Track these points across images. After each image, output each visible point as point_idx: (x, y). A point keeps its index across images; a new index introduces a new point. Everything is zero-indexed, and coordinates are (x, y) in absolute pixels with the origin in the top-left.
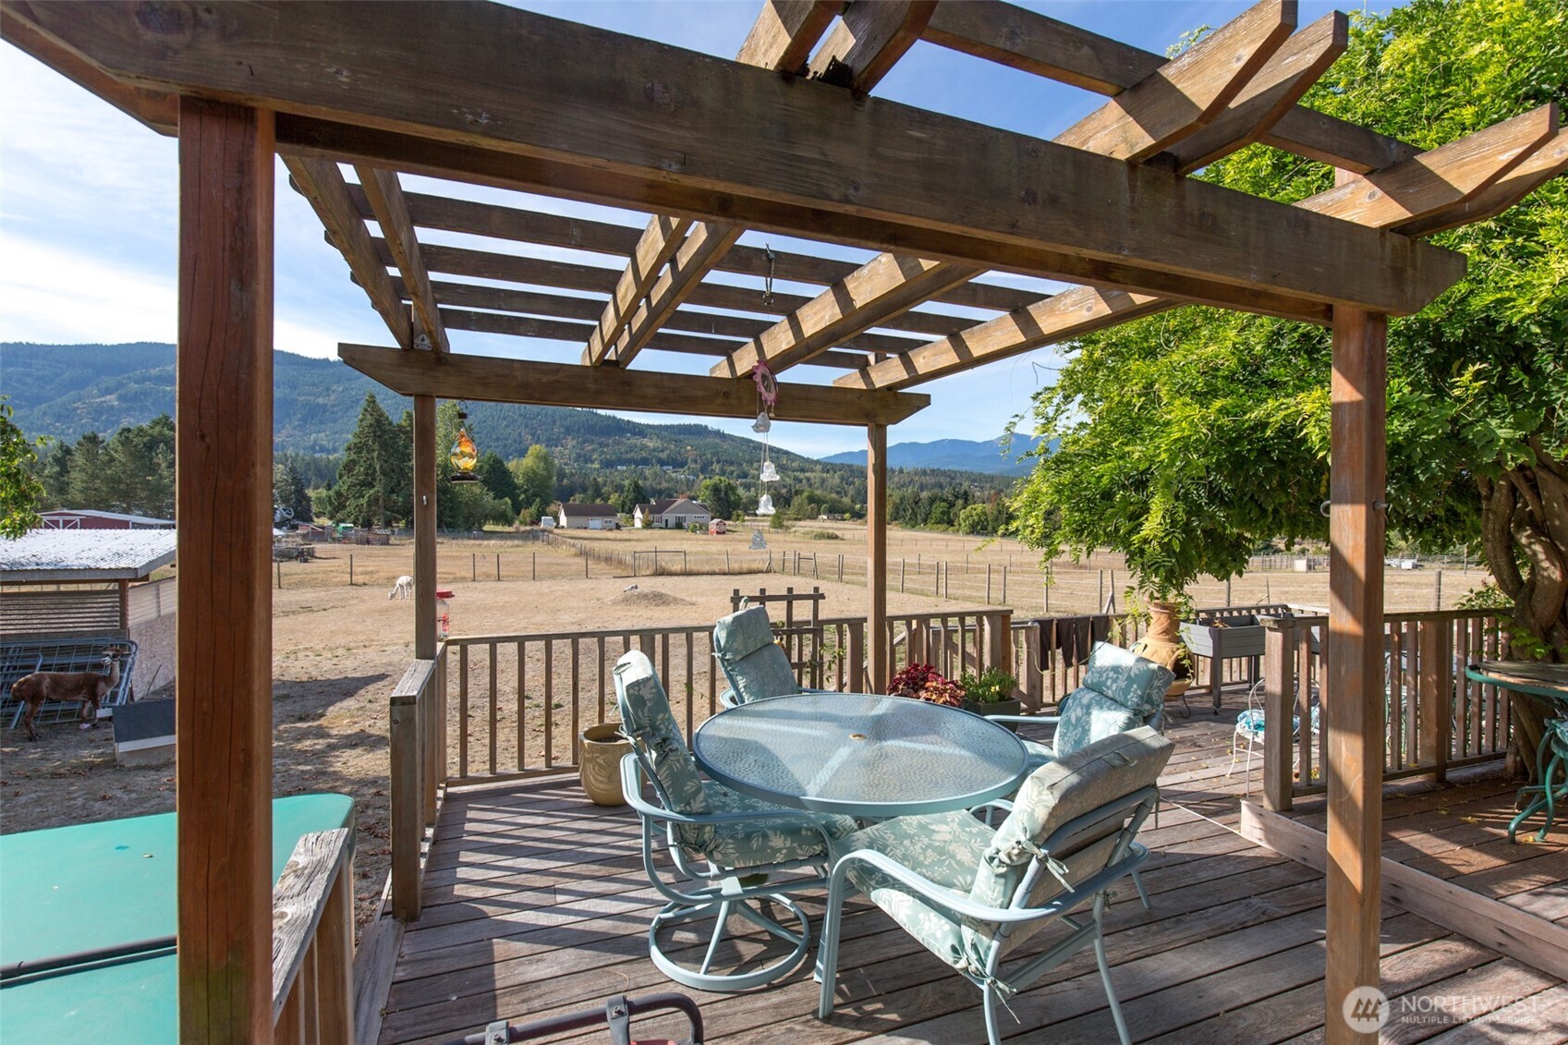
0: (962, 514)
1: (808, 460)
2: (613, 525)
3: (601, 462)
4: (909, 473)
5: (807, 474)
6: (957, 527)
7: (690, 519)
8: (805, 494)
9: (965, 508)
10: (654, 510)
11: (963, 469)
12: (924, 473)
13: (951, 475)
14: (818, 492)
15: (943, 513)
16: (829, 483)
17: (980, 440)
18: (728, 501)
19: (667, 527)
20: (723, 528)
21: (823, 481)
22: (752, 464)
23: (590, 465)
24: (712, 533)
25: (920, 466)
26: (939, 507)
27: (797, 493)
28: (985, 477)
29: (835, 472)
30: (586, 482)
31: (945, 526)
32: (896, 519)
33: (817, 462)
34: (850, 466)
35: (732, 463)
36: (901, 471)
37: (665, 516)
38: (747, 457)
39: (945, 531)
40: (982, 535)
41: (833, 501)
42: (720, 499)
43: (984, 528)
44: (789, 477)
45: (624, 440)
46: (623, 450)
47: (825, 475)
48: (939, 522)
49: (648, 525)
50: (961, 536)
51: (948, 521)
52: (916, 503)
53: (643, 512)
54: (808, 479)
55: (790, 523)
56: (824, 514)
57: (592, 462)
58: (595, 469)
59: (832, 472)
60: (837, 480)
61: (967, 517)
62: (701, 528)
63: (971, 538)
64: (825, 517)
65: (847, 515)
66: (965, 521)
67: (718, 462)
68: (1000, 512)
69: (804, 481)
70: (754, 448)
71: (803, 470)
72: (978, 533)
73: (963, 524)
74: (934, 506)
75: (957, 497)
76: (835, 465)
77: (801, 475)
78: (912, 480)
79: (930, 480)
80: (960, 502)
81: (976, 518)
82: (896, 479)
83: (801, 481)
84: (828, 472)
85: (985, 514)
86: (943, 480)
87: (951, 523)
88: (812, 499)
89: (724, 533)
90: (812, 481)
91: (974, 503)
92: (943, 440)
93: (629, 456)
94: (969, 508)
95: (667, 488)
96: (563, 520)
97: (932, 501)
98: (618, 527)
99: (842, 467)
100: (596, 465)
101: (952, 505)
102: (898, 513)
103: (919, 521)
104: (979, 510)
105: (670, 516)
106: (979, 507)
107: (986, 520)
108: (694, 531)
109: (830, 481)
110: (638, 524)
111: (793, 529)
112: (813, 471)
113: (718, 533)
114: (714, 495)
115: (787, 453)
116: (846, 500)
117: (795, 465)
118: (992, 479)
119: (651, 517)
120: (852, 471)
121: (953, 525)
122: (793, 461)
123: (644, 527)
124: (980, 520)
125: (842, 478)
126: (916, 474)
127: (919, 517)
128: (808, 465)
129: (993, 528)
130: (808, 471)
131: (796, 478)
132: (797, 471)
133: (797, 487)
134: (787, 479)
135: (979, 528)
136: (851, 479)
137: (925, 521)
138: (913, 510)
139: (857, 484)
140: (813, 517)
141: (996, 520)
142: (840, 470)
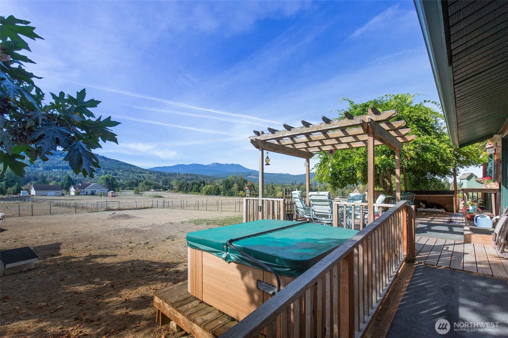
0: (203, 189)
1: (143, 169)
2: (61, 194)
3: (44, 167)
4: (182, 175)
5: (143, 174)
6: (202, 193)
7: (98, 191)
8: (144, 182)
9: (204, 186)
10: (80, 188)
11: (200, 174)
12: (187, 175)
13: (197, 176)
14: (149, 181)
15: (197, 188)
16: (152, 178)
17: (205, 165)
18: (113, 184)
19: (87, 194)
20: (114, 194)
21: (150, 177)
22: (119, 170)
23: (37, 169)
24: (109, 196)
25: (186, 173)
26: (195, 187)
27: (140, 181)
28: (207, 176)
29: (154, 174)
30: (37, 176)
32: (180, 191)
33: (147, 170)
35: (110, 170)
36: (179, 174)
37: (86, 190)
38: (117, 167)
39: (198, 194)
40: (210, 195)
41: (156, 184)
42: (109, 183)
43: (210, 193)
44: (135, 175)
45: (56, 158)
46: (55, 163)
47: (150, 175)
48: (196, 191)
49: (78, 194)
50: (203, 196)
51: (198, 191)
52: (188, 185)
53: (75, 188)
54: (143, 176)
55: (142, 192)
56: (152, 189)
57: (39, 167)
58: (40, 170)
59: (153, 174)
60: (155, 177)
61: (205, 190)
62: (104, 195)
63: (206, 196)
64: (153, 190)
65: (161, 189)
67: (104, 169)
68: (215, 188)
69: (142, 177)
70: (120, 164)
71: (141, 173)
72: (208, 195)
73: (204, 192)
74: (194, 186)
75: (201, 183)
76: (154, 171)
77: (140, 175)
78: (183, 177)
79: (190, 177)
80: (202, 185)
81: (208, 190)
82: (177, 177)
83: (140, 177)
84: (151, 174)
85: (211, 188)
86: (193, 177)
87: (199, 191)
88: (147, 184)
89: (115, 196)
90: (145, 177)
91: (207, 185)
92: (193, 164)
93: (59, 165)
94: (206, 186)
95: (79, 179)
96: (33, 192)
97: (193, 184)
98: (63, 195)
99: (157, 172)
100: (41, 169)
101: (200, 186)
102: (181, 188)
104: (209, 187)
105: (88, 190)
106: (209, 186)
107: (211, 190)
108: (101, 196)
109: (152, 177)
110: (72, 193)
111: (144, 194)
112: (145, 173)
113: (112, 196)
114: (107, 182)
115: (134, 166)
116: (161, 184)
117: (138, 171)
118: (210, 177)
119: (79, 191)
120: (161, 173)
121: (200, 192)
122: (137, 169)
123: (75, 195)
124: (209, 190)
125: (157, 176)
126: (184, 175)
127: (188, 190)
128: (143, 171)
129: (213, 193)
130: (143, 173)
131: (138, 176)
132: (139, 173)
133: (139, 179)
134: (135, 176)
135: (209, 193)
136: (160, 177)
137: (191, 191)
138: (186, 187)
139: (163, 178)
140: (148, 190)
141: (214, 190)
142: (156, 173)
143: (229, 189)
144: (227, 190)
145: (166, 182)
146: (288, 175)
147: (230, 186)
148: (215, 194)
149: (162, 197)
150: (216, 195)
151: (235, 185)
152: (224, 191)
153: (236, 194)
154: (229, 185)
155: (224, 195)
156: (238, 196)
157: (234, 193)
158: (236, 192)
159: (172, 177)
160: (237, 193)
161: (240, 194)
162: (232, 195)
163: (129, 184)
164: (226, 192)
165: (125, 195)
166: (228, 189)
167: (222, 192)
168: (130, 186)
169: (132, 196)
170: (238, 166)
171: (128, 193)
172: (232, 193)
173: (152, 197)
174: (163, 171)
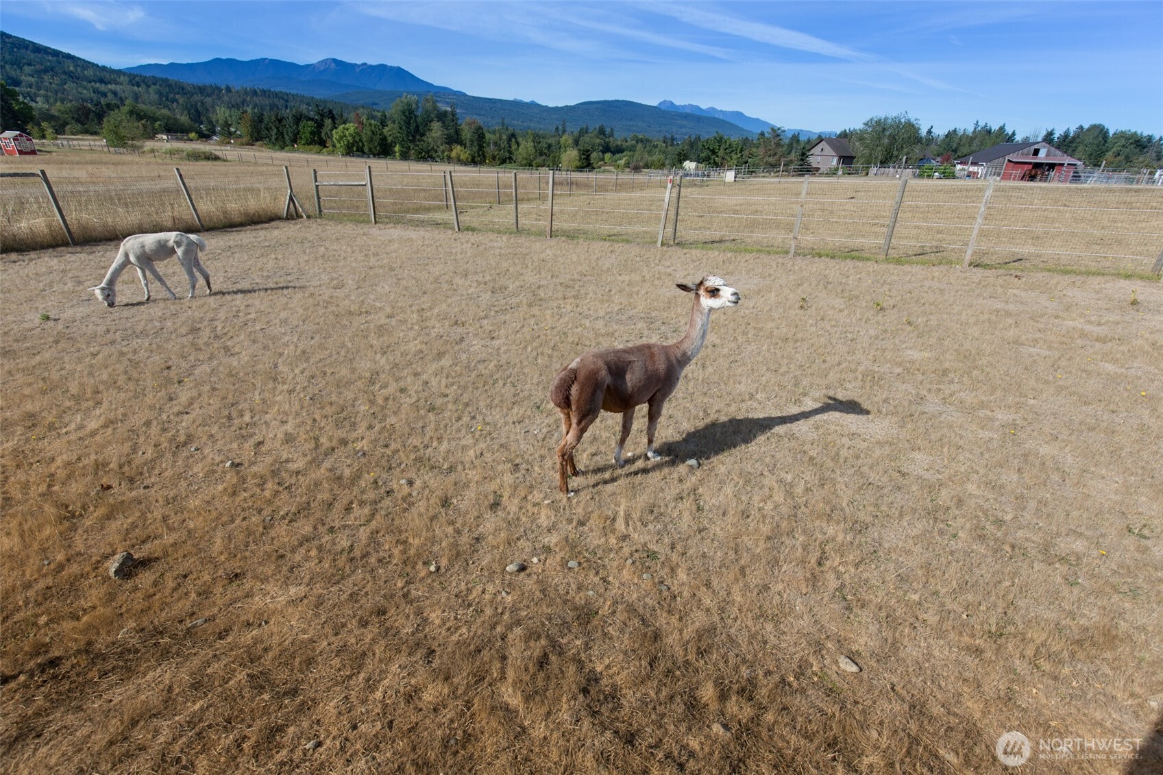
0: (335, 135)
1: (112, 71)
4: (237, 92)
5: (110, 86)
6: (331, 149)
8: (125, 110)
9: (335, 128)
11: (294, 92)
12: (255, 93)
13: (286, 98)
14: (140, 107)
16: (147, 97)
17: (300, 63)
20: (28, 146)
21: (136, 96)
26: (307, 128)
27: (108, 108)
29: (149, 87)
31: (317, 147)
32: (257, 140)
33: (119, 72)
34: (165, 81)
36: (228, 90)
39: (318, 153)
41: (167, 119)
43: (360, 150)
44: (85, 88)
47: (136, 89)
48: (311, 143)
50: (337, 158)
51: (319, 141)
52: (280, 121)
54: (115, 93)
56: (162, 133)
59: (144, 86)
60: (154, 96)
61: (341, 138)
63: (349, 159)
64: (164, 137)
65: (193, 135)
66: (339, 142)
68: (373, 132)
69: (110, 96)
71: (102, 81)
72: (355, 155)
73: (338, 145)
74: (301, 125)
76: (146, 78)
77: (103, 88)
80: (328, 122)
81: (350, 139)
83: (105, 95)
84: (138, 85)
85: (358, 134)
87: (322, 143)
88: (137, 116)
90: (120, 94)
91: (345, 123)
94: (340, 128)
97: (298, 120)
99: (155, 81)
101: (320, 125)
102: (259, 133)
103: (288, 141)
104: (351, 131)
106: (351, 127)
107: (360, 141)
112: (116, 83)
116: (182, 118)
120: (169, 86)
121: (325, 147)
124: (354, 141)
125: (160, 93)
127: (287, 138)
128: (107, 75)
129: (370, 149)
130: (110, 83)
131: (96, 91)
132: (95, 82)
133: (103, 101)
134: (85, 91)
135: (355, 149)
136: (171, 96)
137: (294, 141)
138: (277, 128)
139: (181, 101)
140: (151, 136)
141: (371, 140)
142: (155, 84)
143: (418, 137)
144: (411, 141)
145: (197, 115)
146: (533, 105)
147: (421, 128)
148: (374, 155)
149: (217, 158)
150: (378, 155)
151: (436, 125)
152: (403, 146)
153: (440, 153)
154: (417, 126)
155: (405, 156)
156: (449, 160)
157: (436, 152)
158: (442, 148)
159: (209, 100)
160: (443, 152)
161: (453, 154)
162: (427, 156)
163: (76, 116)
164: (408, 148)
165: (73, 150)
166: (414, 137)
167: (397, 148)
168: (78, 121)
169: (102, 152)
170: (400, 73)
171: (81, 143)
172: (428, 152)
173: (181, 159)
174: (173, 77)
